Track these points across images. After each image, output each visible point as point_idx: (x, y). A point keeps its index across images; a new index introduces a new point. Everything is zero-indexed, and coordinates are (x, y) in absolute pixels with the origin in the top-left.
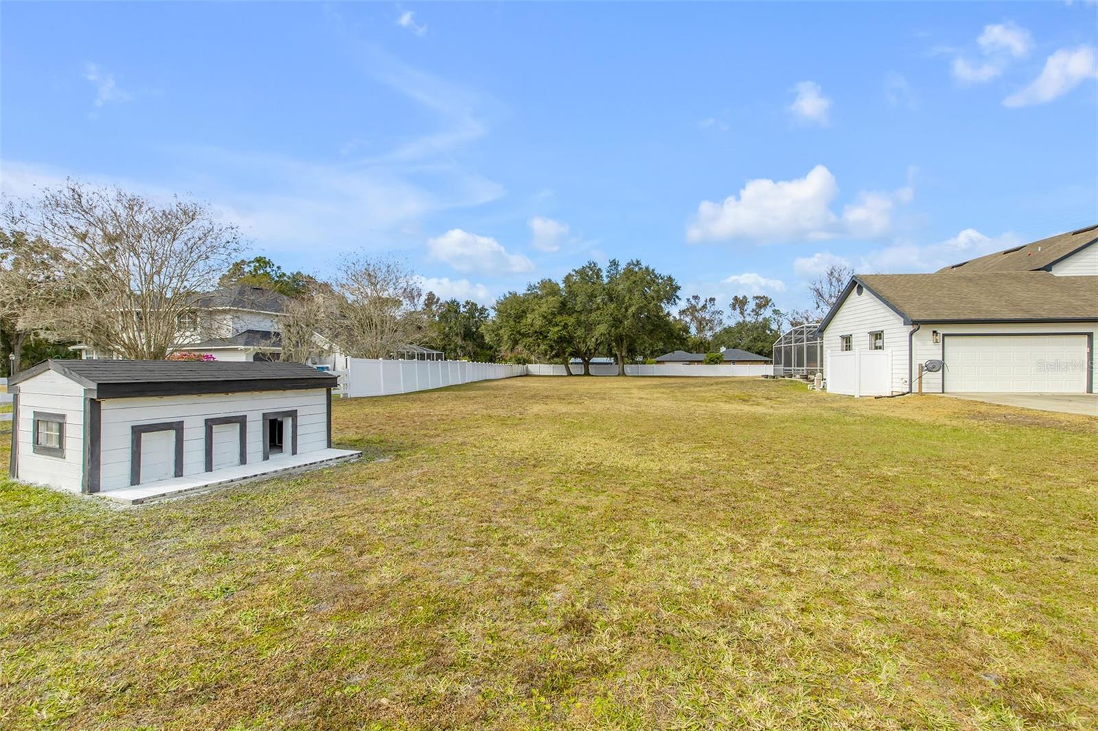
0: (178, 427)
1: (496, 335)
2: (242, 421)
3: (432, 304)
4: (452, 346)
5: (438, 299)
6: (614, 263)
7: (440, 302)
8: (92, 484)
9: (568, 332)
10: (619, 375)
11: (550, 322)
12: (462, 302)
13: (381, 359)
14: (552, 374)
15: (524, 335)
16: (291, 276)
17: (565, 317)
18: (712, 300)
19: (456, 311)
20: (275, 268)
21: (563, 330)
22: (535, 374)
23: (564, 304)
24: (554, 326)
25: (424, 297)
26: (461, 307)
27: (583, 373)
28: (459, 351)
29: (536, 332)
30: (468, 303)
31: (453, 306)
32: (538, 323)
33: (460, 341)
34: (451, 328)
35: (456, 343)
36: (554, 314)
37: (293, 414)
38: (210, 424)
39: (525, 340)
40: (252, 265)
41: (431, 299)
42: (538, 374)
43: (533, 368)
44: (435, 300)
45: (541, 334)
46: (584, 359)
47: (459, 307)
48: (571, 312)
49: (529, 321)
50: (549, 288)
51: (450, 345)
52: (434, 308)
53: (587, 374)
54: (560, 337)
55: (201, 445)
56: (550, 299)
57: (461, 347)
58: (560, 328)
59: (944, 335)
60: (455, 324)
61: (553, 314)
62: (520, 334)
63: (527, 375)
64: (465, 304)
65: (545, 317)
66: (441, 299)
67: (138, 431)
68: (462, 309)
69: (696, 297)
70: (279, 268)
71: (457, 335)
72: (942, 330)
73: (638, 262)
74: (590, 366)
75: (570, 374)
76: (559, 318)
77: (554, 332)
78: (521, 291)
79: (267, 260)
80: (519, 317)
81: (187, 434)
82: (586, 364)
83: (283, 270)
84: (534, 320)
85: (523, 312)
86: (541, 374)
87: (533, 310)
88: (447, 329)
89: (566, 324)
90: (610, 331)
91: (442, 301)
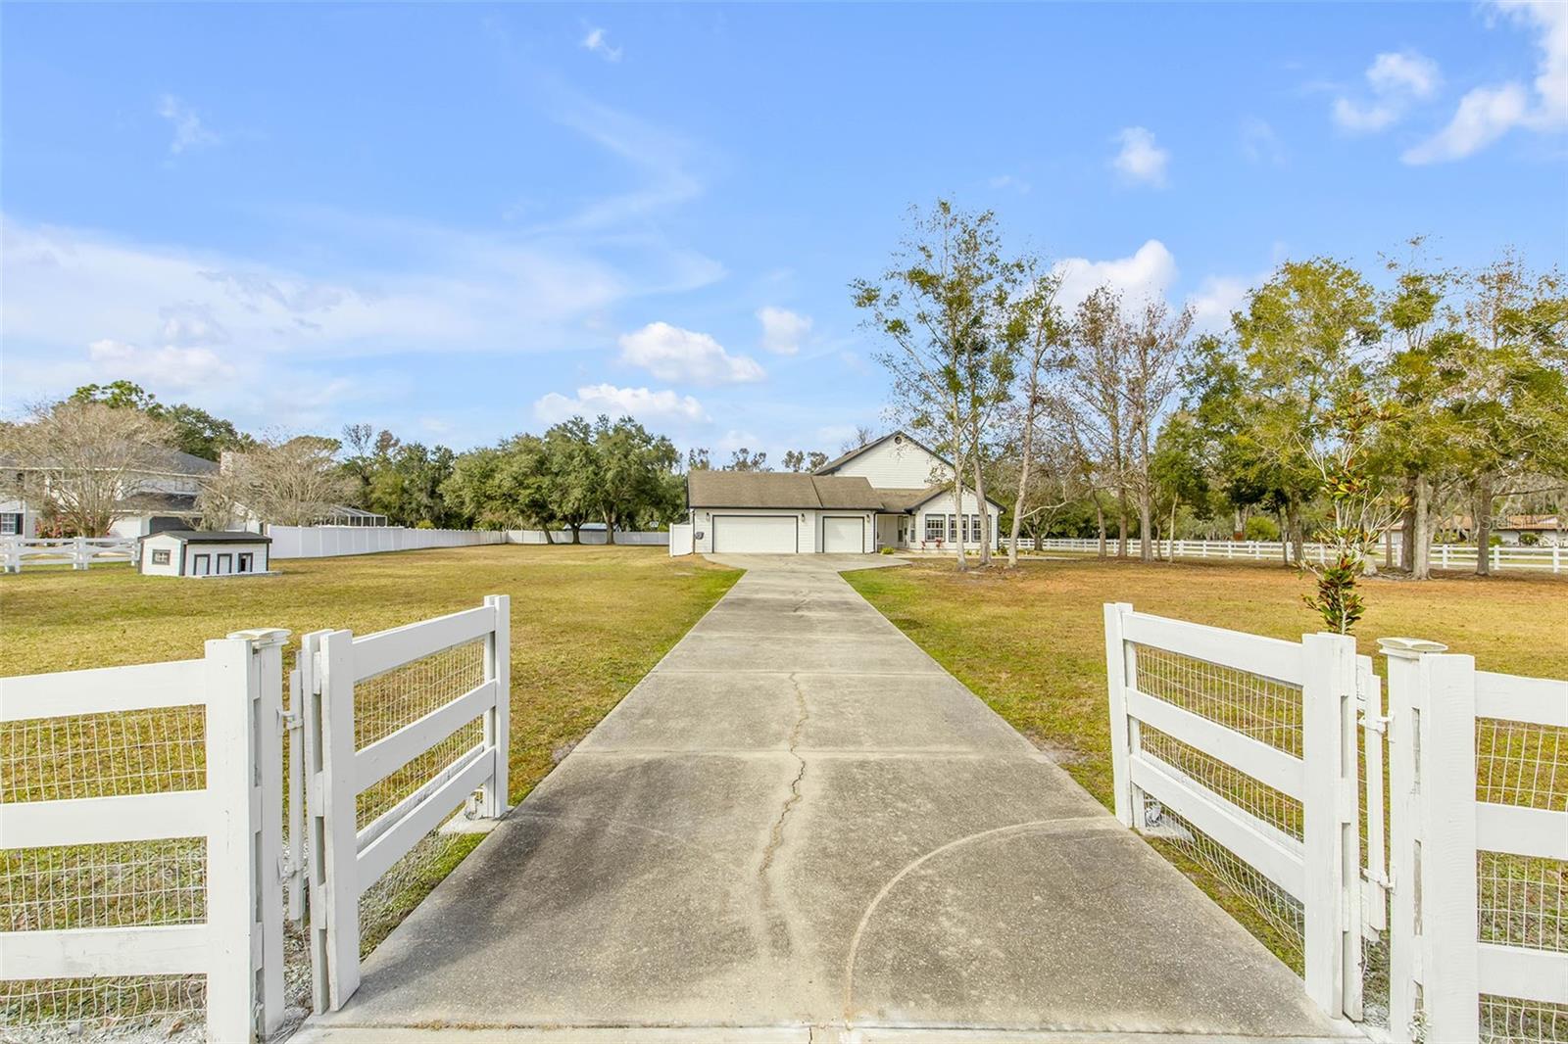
0: (208, 556)
1: (457, 496)
2: (230, 556)
3: (387, 446)
4: (414, 505)
5: (398, 441)
6: (603, 419)
7: (400, 444)
8: (183, 573)
9: (542, 495)
10: (608, 544)
11: (521, 484)
12: (431, 447)
13: (300, 526)
14: (538, 542)
15: (490, 498)
16: (172, 410)
17: (540, 478)
18: (763, 455)
19: (421, 460)
20: (145, 396)
21: (536, 493)
22: (516, 542)
23: (542, 462)
24: (525, 488)
25: (375, 437)
26: (429, 454)
27: (572, 541)
28: (423, 511)
29: (504, 495)
30: (439, 449)
31: (417, 453)
32: (508, 484)
33: (425, 499)
34: (412, 481)
35: (419, 502)
36: (527, 476)
37: (251, 555)
38: (219, 556)
39: (490, 502)
40: (109, 391)
41: (385, 441)
42: (521, 542)
43: (515, 535)
44: (392, 442)
45: (510, 498)
46: (573, 526)
47: (426, 454)
48: (548, 472)
49: (497, 482)
50: (527, 444)
51: (410, 503)
52: (390, 452)
53: (576, 542)
54: (532, 501)
55: (216, 564)
56: (524, 457)
57: (426, 507)
58: (533, 491)
59: (714, 516)
60: (419, 476)
61: (525, 474)
62: (485, 496)
63: (506, 543)
64: (434, 450)
65: (515, 478)
66: (402, 440)
67: (196, 556)
68: (430, 456)
69: (744, 451)
70: (151, 396)
71: (421, 490)
72: (712, 513)
73: (630, 419)
74: (580, 533)
75: (551, 542)
76: (531, 480)
77: (524, 496)
78: (493, 445)
79: (133, 385)
80: (488, 475)
81: (211, 559)
82: (576, 530)
83: (158, 400)
84: (503, 480)
85: (492, 470)
86: (525, 542)
87: (502, 470)
88: (407, 482)
89: (539, 486)
90: (585, 496)
91: (403, 443)
